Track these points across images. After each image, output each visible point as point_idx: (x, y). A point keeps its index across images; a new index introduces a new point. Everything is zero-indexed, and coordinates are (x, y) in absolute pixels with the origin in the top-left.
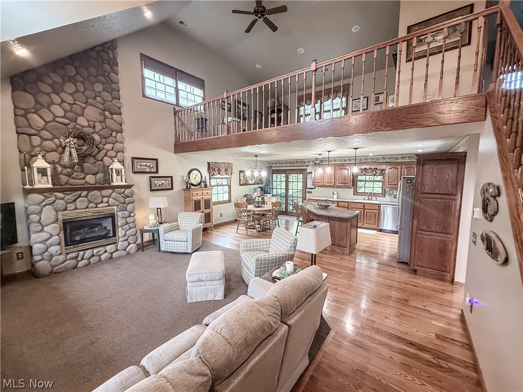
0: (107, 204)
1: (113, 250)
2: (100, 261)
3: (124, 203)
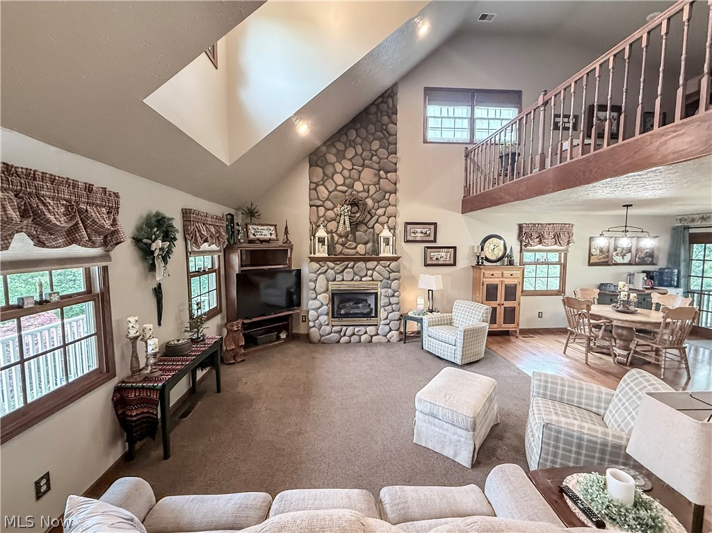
0: (371, 279)
1: (373, 333)
2: (360, 342)
3: (389, 279)
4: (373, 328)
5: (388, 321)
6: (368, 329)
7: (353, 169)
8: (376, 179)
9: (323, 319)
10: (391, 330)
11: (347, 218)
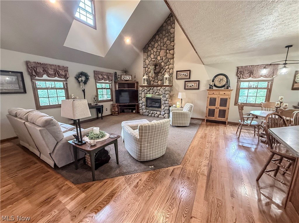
0: (158, 93)
1: (159, 114)
3: (165, 94)
4: (159, 112)
5: (164, 110)
6: (158, 112)
7: (157, 51)
8: (165, 54)
9: (144, 107)
10: (165, 114)
11: (153, 71)
